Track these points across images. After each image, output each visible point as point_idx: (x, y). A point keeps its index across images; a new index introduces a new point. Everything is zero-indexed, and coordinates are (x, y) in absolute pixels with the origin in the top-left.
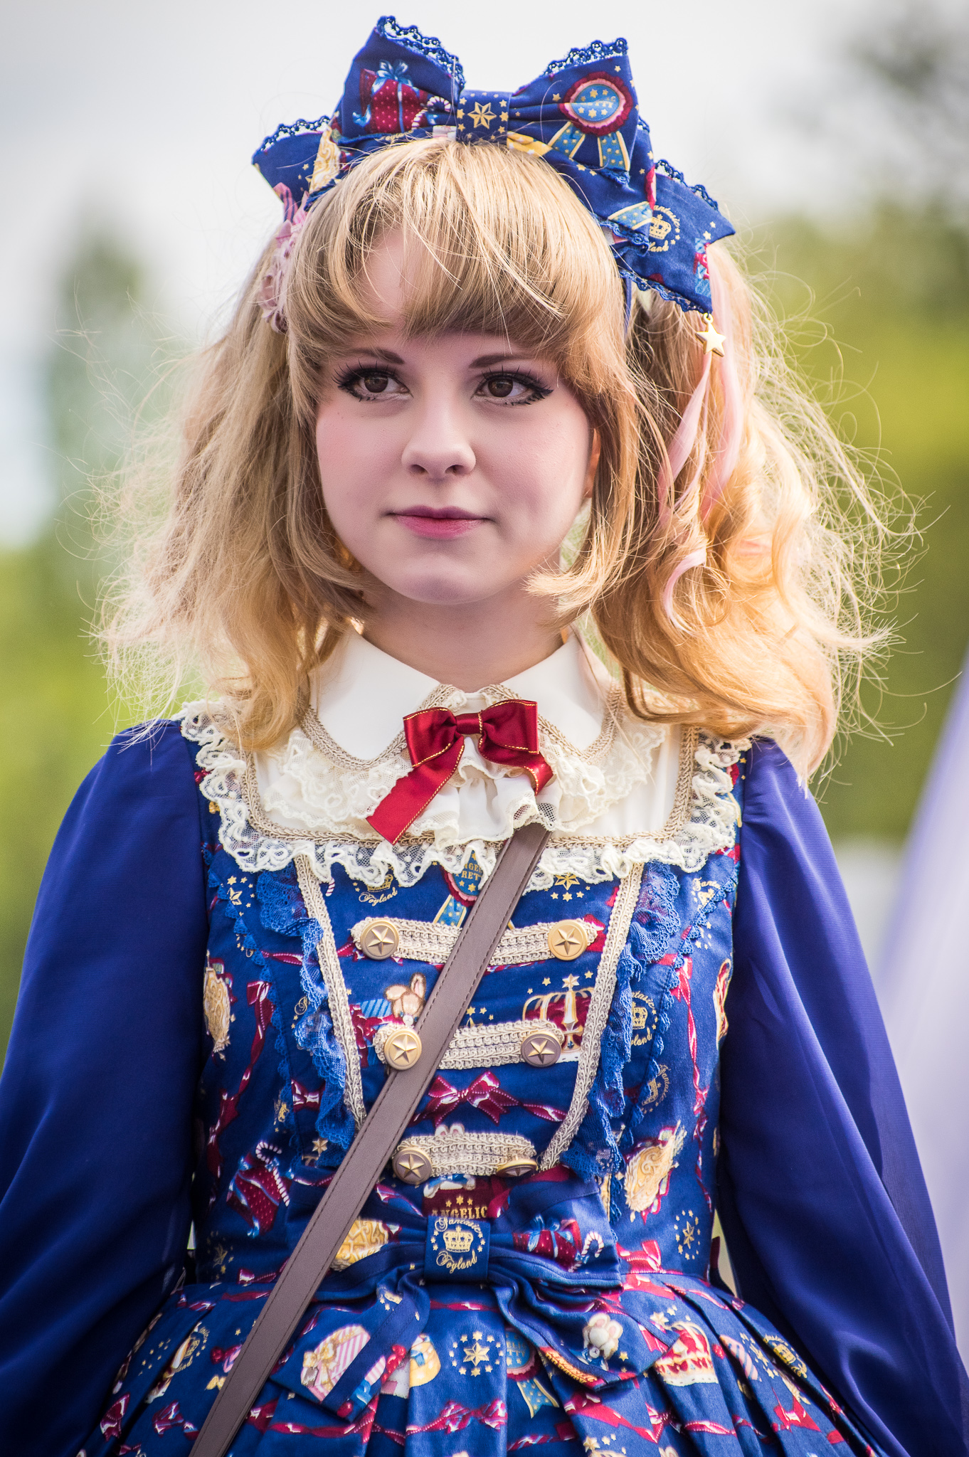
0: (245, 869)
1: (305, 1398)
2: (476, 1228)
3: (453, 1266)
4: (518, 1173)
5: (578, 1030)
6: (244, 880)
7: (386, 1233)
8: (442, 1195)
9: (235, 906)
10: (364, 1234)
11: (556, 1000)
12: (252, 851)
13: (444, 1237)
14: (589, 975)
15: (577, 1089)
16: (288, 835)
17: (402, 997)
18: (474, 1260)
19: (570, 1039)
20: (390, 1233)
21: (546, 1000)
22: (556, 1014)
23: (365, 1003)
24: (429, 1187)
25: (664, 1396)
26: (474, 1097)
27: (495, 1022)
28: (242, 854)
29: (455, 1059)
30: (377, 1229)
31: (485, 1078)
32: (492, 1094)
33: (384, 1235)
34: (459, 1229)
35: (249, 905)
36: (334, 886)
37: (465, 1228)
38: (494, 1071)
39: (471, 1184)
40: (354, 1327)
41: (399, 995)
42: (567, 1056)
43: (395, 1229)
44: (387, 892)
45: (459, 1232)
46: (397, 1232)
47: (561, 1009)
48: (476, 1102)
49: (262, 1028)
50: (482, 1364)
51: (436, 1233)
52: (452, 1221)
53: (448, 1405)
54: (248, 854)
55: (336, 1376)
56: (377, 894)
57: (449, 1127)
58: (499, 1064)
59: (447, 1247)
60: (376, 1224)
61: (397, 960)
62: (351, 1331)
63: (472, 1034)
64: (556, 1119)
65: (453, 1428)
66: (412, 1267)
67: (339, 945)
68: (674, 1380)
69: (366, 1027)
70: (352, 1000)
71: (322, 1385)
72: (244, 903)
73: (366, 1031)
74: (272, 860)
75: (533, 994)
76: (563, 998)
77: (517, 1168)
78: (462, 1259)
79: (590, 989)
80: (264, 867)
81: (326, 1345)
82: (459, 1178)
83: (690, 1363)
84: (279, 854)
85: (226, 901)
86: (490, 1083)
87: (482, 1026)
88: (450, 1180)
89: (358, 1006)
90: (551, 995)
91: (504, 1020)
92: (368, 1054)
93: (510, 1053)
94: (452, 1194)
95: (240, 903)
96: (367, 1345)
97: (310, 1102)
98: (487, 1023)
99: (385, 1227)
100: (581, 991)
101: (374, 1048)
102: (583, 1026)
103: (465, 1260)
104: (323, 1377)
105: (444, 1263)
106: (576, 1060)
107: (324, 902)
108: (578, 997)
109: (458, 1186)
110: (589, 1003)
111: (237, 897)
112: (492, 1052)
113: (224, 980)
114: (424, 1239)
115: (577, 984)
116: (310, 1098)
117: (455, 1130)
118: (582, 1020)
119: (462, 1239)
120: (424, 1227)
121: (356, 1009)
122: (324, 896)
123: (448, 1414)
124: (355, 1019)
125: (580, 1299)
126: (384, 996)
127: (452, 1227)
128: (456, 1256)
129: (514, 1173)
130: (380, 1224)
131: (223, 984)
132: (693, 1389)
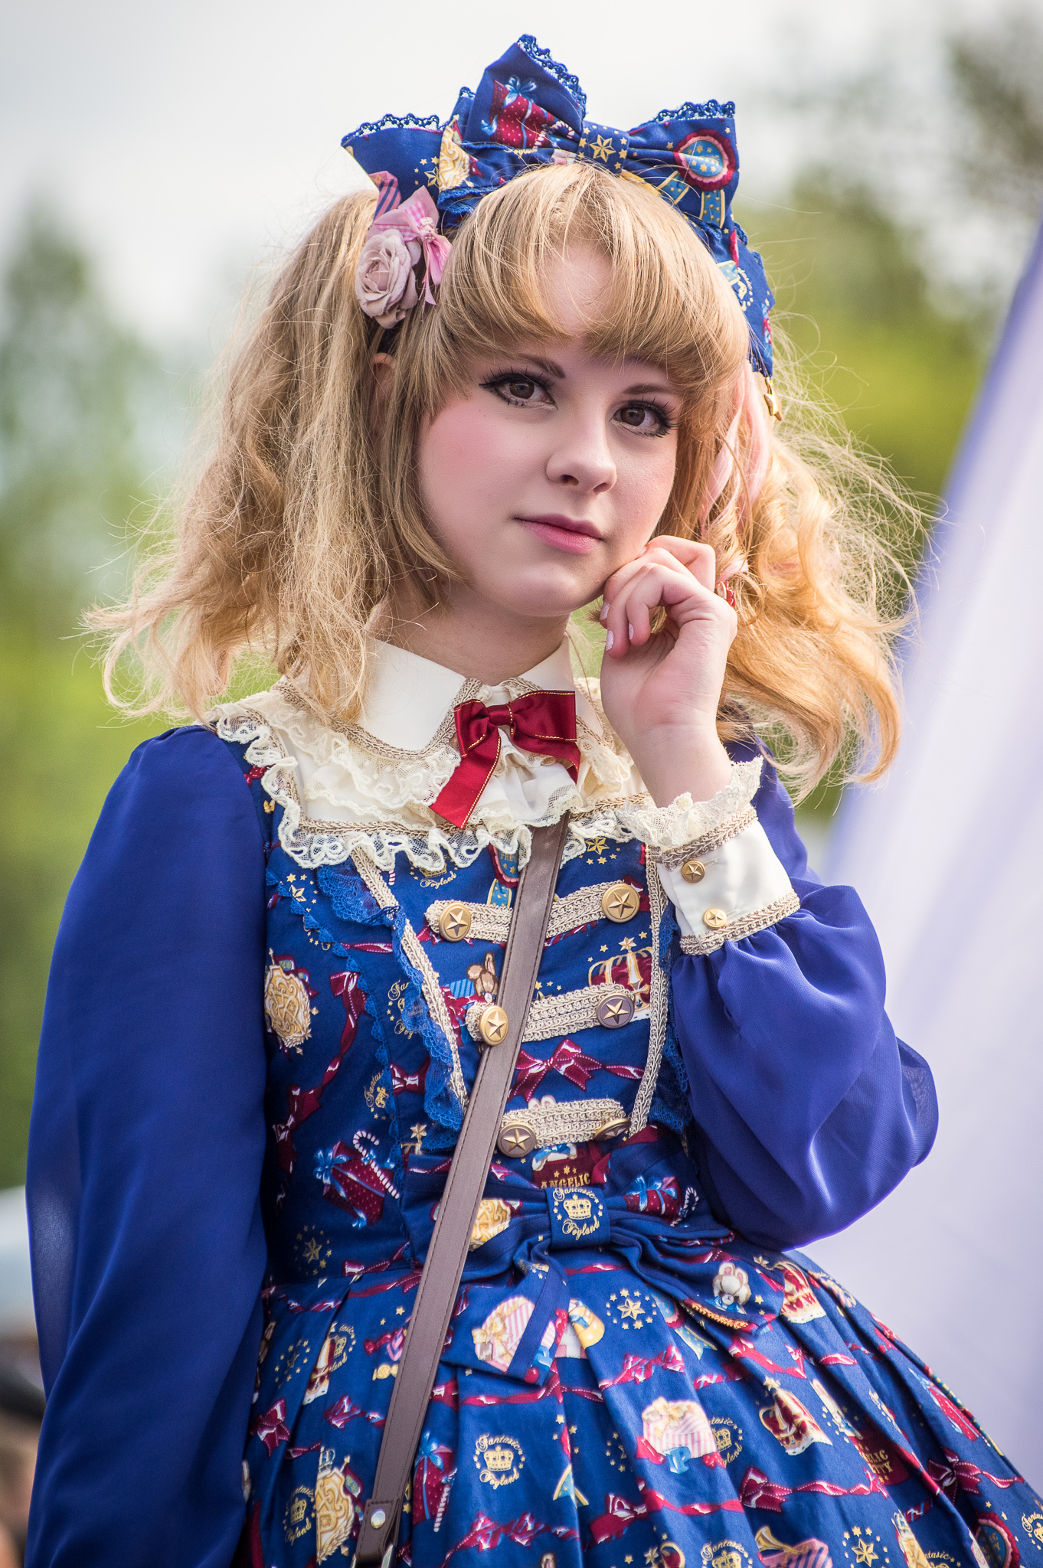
0: (304, 866)
1: (486, 1372)
2: (591, 1194)
3: (579, 1233)
4: (616, 1133)
5: (645, 988)
6: (303, 877)
7: (508, 1210)
8: (550, 1167)
9: (301, 902)
10: (487, 1213)
11: (618, 963)
12: (305, 849)
13: (565, 1206)
14: (643, 935)
15: (651, 1046)
16: (335, 828)
17: (480, 976)
18: (597, 1225)
19: (638, 997)
20: (512, 1208)
21: (609, 964)
22: (620, 977)
23: (453, 984)
24: (537, 1161)
25: (794, 1333)
26: (560, 1064)
27: (563, 992)
28: (296, 852)
29: (535, 1031)
30: (499, 1206)
31: (565, 1046)
32: (576, 1059)
33: (506, 1212)
34: (575, 1197)
35: (314, 901)
36: (394, 875)
37: (581, 1196)
38: (571, 1038)
39: (573, 1152)
40: (516, 1299)
41: (478, 974)
42: (640, 1015)
43: (516, 1204)
44: (446, 876)
45: (576, 1201)
46: (519, 1208)
47: (625, 970)
48: (563, 1070)
49: (353, 1017)
50: (641, 1317)
51: (556, 1204)
52: (567, 1191)
53: (626, 1357)
54: (301, 852)
55: (513, 1346)
56: (437, 878)
57: (540, 1100)
58: (575, 1031)
59: (570, 1215)
60: (497, 1203)
61: (468, 940)
62: (514, 1303)
63: (544, 1005)
64: (638, 1077)
65: (641, 1378)
66: (541, 1238)
67: (417, 931)
68: (796, 1318)
69: (457, 1007)
70: (443, 982)
71: (502, 1356)
72: (309, 899)
73: (457, 1011)
74: (329, 855)
75: (593, 962)
76: (624, 959)
77: (613, 1129)
78: (585, 1225)
79: (647, 949)
80: (323, 862)
81: (493, 1319)
82: (563, 1148)
83: (802, 1300)
84: (334, 847)
85: (289, 899)
86: (572, 1050)
87: (551, 997)
88: (555, 1152)
89: (448, 988)
90: (612, 959)
91: (572, 989)
92: (462, 1032)
93: (585, 1019)
94: (559, 1165)
95: (304, 900)
96: (534, 1313)
97: (410, 1085)
98: (556, 993)
99: (507, 1204)
100: (640, 952)
101: (466, 1026)
102: (649, 984)
103: (588, 1226)
104: (499, 1349)
105: (569, 1231)
106: (647, 1017)
107: (390, 891)
108: (639, 957)
109: (563, 1156)
110: (650, 962)
111: (300, 894)
112: (567, 1020)
113: (296, 975)
114: (547, 1211)
115: (634, 945)
116: (412, 1081)
117: (546, 1102)
118: (647, 980)
119: (582, 1206)
120: (545, 1199)
121: (446, 990)
122: (388, 885)
123: (630, 1366)
124: (448, 1002)
125: (698, 1250)
126: (467, 977)
127: (569, 1196)
128: (580, 1223)
129: (612, 1134)
130: (501, 1201)
131: (296, 979)
132: (813, 1323)
